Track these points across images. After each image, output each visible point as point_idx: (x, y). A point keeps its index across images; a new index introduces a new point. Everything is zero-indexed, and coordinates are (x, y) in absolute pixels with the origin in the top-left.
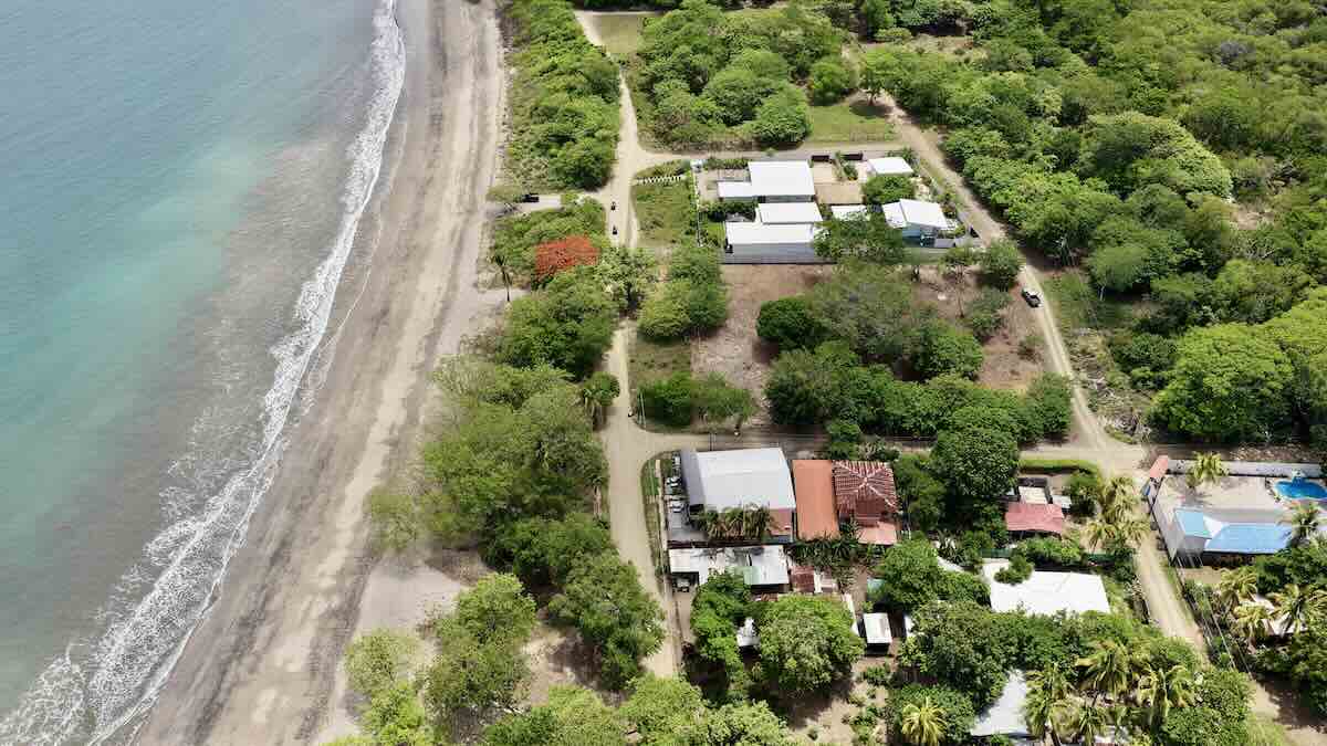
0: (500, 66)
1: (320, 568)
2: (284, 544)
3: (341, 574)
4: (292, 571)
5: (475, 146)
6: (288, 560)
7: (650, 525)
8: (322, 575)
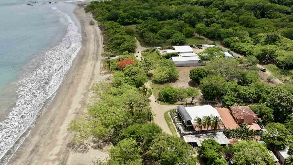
0: (101, 34)
1: (50, 153)
2: (36, 146)
3: (58, 154)
4: (39, 155)
5: (96, 48)
6: (38, 151)
7: (172, 130)
8: (51, 155)
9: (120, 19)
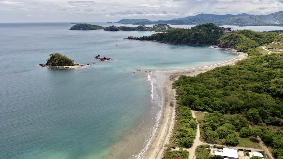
0: (174, 119)
5: (165, 135)
9: (193, 105)
